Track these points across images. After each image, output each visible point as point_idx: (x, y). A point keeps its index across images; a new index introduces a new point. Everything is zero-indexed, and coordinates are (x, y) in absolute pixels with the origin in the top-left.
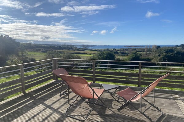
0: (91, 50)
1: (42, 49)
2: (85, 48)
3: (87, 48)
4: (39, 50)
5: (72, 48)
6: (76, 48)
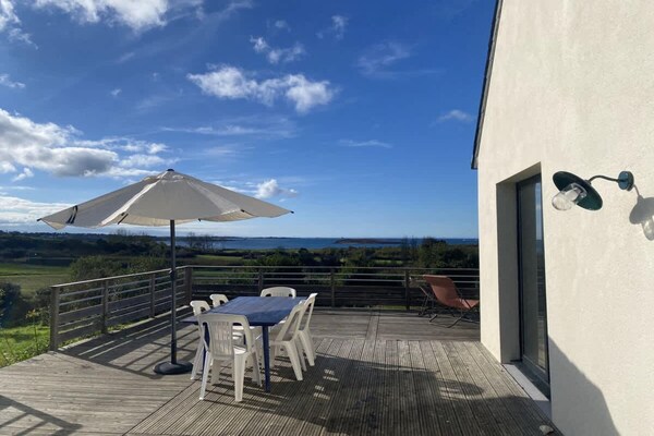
0: (221, 253)
1: (30, 251)
2: (198, 248)
3: (206, 246)
4: (18, 257)
5: (147, 245)
6: (163, 247)
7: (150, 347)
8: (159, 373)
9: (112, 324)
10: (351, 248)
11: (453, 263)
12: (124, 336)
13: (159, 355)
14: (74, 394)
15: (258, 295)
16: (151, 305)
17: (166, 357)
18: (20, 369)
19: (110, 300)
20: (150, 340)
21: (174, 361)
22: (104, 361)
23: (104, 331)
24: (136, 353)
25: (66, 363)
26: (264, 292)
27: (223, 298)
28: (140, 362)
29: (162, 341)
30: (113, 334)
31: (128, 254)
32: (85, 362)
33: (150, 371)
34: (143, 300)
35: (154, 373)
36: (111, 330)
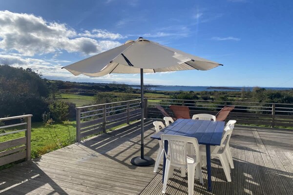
0: (155, 92)
1: (79, 90)
3: (148, 89)
4: (75, 92)
5: (125, 88)
6: (131, 89)
7: (128, 144)
8: (134, 165)
9: (108, 127)
10: (215, 91)
11: (276, 100)
12: (114, 135)
13: (133, 150)
14: (85, 177)
15: (191, 118)
16: (128, 118)
17: (137, 152)
18: (60, 154)
19: (107, 115)
20: (128, 138)
21: (142, 157)
22: (103, 152)
23: (104, 131)
24: (121, 148)
25: (84, 152)
26: (195, 117)
27: (171, 119)
28: (122, 154)
29: (135, 139)
30: (109, 133)
31: (117, 92)
32: (93, 152)
33: (128, 162)
34: (124, 115)
35: (131, 164)
36: (108, 131)
